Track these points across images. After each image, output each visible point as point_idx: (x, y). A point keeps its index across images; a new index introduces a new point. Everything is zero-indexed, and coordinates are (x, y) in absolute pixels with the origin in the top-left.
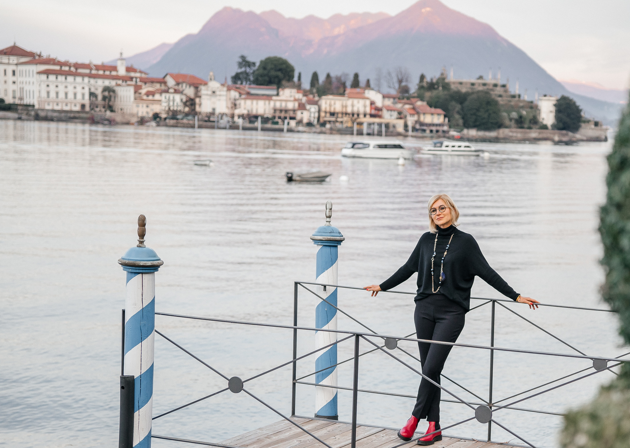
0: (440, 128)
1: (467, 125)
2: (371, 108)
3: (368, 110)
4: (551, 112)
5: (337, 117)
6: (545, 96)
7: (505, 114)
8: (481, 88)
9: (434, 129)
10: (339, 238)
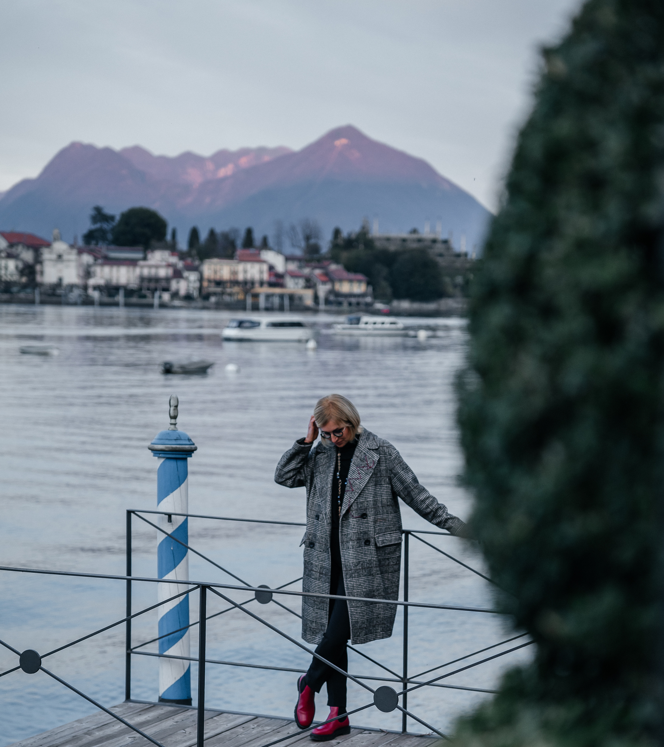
0: (361, 300)
1: (398, 295)
2: (270, 275)
3: (266, 277)
5: (224, 288)
7: (447, 280)
8: (415, 245)
9: (353, 300)
10: (188, 447)
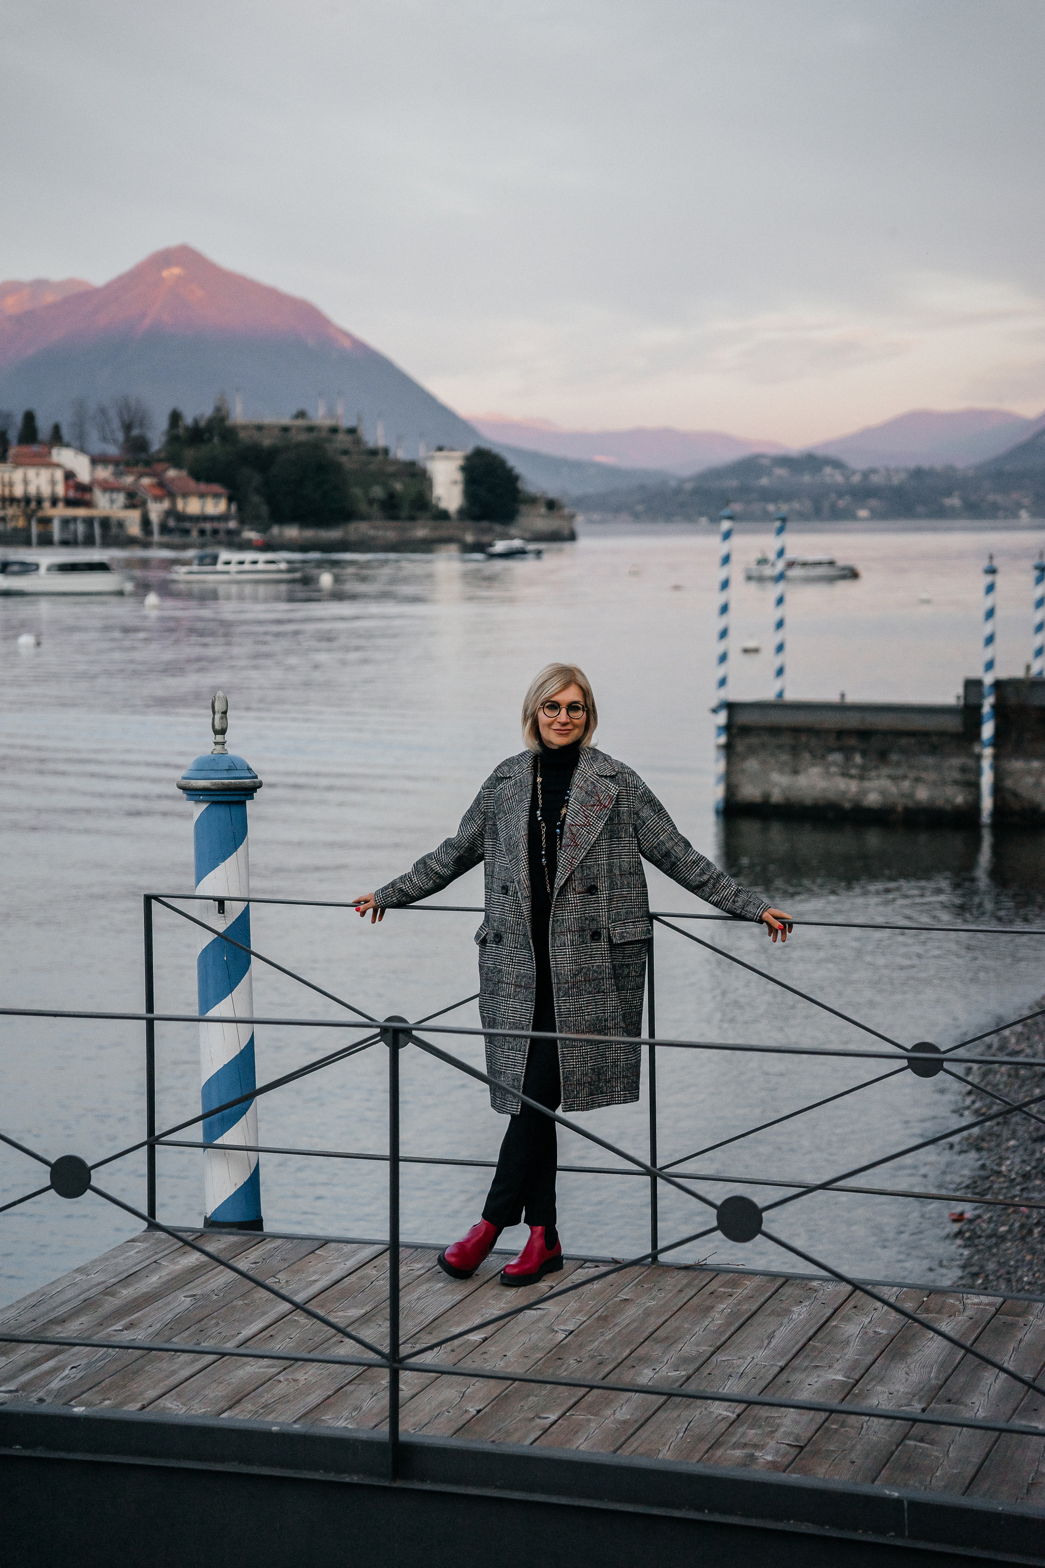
0: (221, 526)
1: (280, 518)
2: (67, 487)
3: (60, 490)
4: (455, 482)
6: (440, 449)
7: (357, 491)
8: (303, 437)
9: (208, 526)
10: (250, 782)
